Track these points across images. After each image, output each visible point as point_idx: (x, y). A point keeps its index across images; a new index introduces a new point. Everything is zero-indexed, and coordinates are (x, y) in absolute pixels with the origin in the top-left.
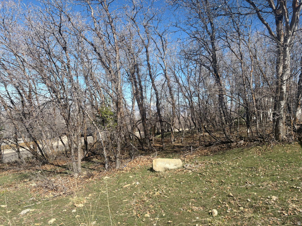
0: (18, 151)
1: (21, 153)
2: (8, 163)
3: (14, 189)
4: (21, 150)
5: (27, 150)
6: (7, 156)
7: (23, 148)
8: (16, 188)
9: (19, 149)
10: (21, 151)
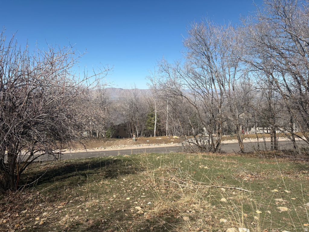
0: (294, 140)
1: (296, 142)
2: (283, 151)
3: (295, 178)
4: (296, 139)
5: (304, 140)
6: (282, 143)
7: (300, 138)
8: (296, 177)
9: (294, 138)
10: (297, 141)
